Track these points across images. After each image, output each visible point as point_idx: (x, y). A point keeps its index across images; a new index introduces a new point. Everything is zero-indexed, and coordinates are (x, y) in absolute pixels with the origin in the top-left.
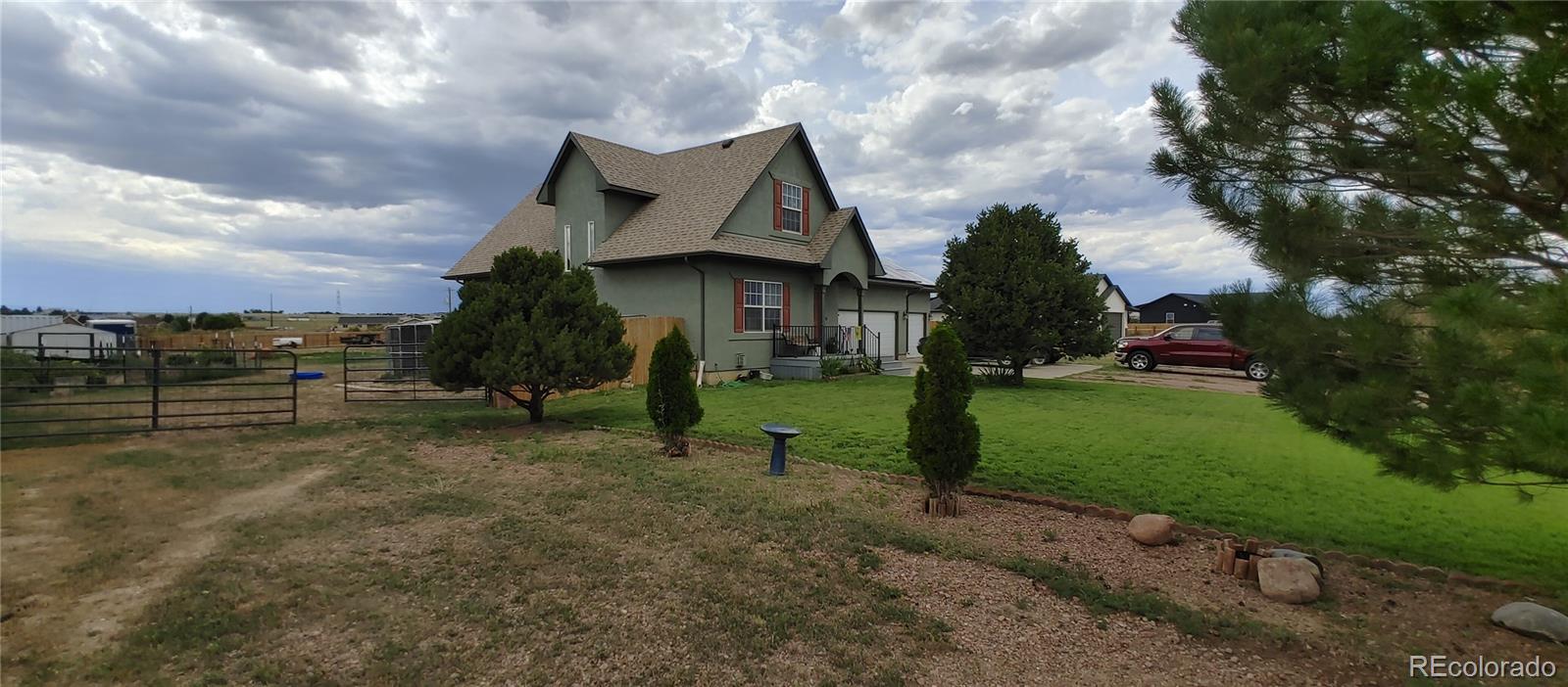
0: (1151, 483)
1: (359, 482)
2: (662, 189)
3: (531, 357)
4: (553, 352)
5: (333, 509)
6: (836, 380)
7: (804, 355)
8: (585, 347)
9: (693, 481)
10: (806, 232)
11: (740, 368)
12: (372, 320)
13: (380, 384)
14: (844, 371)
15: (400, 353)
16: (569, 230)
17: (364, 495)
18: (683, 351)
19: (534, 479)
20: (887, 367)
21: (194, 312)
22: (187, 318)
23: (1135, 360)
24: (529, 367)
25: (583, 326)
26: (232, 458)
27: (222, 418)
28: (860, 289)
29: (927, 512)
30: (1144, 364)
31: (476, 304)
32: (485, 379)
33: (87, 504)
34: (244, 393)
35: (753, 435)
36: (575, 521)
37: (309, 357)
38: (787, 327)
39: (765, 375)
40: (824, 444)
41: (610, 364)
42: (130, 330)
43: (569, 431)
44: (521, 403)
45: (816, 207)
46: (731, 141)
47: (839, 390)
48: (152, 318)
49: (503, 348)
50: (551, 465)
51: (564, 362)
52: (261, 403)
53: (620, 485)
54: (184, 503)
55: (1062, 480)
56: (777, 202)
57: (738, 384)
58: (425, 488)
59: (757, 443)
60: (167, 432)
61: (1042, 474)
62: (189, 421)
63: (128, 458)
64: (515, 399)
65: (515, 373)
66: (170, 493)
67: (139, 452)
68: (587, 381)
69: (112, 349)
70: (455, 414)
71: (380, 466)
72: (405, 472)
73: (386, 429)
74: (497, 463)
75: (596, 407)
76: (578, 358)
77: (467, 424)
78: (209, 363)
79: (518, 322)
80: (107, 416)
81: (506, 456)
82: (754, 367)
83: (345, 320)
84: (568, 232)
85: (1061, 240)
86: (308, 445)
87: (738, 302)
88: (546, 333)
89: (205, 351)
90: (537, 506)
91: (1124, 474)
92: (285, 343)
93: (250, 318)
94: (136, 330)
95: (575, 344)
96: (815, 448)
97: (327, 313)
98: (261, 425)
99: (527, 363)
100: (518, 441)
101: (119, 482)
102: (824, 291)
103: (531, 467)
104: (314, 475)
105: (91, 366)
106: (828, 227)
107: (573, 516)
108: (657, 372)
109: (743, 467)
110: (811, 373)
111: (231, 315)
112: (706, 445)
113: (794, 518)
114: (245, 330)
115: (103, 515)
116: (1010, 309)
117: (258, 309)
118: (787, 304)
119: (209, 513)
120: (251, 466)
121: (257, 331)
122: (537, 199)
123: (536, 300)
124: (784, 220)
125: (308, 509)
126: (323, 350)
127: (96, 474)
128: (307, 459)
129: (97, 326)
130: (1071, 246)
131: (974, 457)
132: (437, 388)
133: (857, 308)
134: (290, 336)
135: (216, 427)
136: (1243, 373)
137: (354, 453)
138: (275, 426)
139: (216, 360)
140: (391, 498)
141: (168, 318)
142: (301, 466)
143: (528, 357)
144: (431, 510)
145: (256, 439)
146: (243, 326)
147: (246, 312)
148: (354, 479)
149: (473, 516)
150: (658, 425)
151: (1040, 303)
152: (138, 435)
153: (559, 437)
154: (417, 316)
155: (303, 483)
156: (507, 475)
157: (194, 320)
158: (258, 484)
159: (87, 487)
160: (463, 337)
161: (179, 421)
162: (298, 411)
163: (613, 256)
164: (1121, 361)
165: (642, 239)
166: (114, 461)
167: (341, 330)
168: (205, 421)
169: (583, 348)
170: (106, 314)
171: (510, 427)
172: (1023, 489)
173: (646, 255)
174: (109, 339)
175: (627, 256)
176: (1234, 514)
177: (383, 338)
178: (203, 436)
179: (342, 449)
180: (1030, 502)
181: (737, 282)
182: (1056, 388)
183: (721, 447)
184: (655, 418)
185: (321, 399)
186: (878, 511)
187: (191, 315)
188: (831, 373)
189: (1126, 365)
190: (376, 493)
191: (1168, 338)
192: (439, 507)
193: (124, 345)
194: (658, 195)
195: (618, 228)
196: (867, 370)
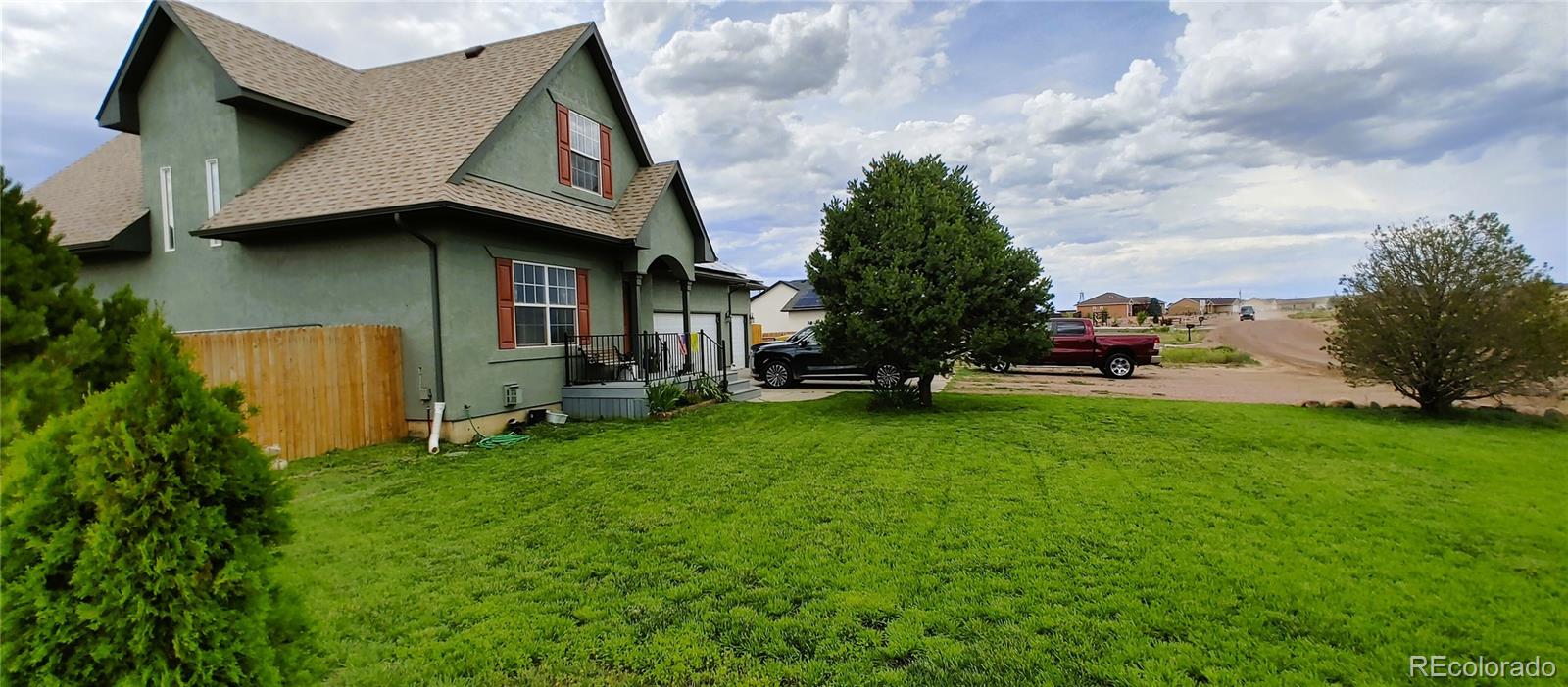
2: (362, 115)
6: (673, 417)
7: (613, 379)
10: (608, 193)
11: (511, 408)
14: (683, 402)
16: (169, 176)
20: (736, 391)
28: (683, 281)
38: (586, 337)
39: (555, 417)
45: (621, 160)
46: (480, 49)
56: (562, 140)
57: (509, 436)
82: (535, 402)
84: (166, 179)
87: (503, 297)
102: (639, 282)
106: (639, 188)
110: (631, 409)
116: (938, 299)
118: (584, 302)
122: (98, 118)
124: (576, 170)
133: (682, 309)
163: (256, 218)
165: (312, 190)
181: (501, 263)
188: (662, 406)
194: (351, 123)
195: (269, 172)
196: (711, 396)
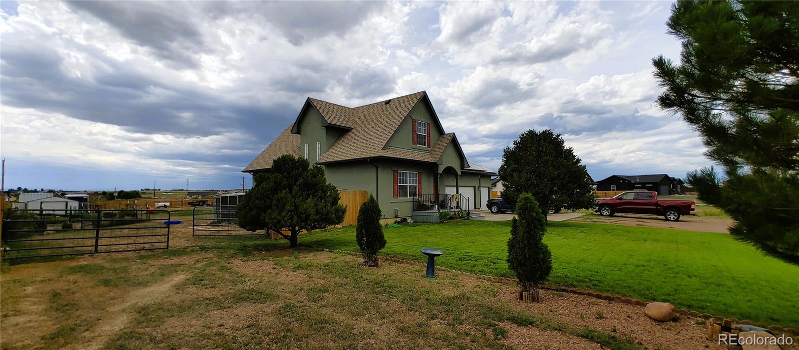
0: (645, 282)
1: (203, 282)
2: (355, 125)
3: (293, 213)
4: (304, 210)
5: (190, 299)
6: (447, 223)
7: (429, 209)
8: (321, 207)
9: (385, 281)
10: (429, 146)
11: (396, 217)
12: (204, 194)
13: (209, 227)
14: (451, 218)
15: (221, 210)
17: (207, 290)
18: (376, 209)
19: (297, 280)
20: (473, 216)
21: (117, 190)
22: (113, 193)
23: (603, 210)
24: (292, 218)
25: (319, 196)
26: (136, 269)
27: (130, 246)
28: (456, 175)
29: (522, 299)
30: (608, 212)
31: (264, 185)
32: (268, 225)
33: (58, 296)
34: (141, 232)
35: (411, 254)
36: (324, 306)
37: (173, 213)
38: (420, 195)
39: (409, 221)
40: (452, 260)
41: (333, 216)
42: (86, 200)
43: (312, 251)
44: (286, 237)
45: (434, 134)
46: (390, 101)
47: (450, 228)
48: (96, 194)
49: (278, 208)
50: (305, 272)
51: (310, 215)
52: (151, 238)
53: (345, 284)
54: (110, 295)
55: (593, 280)
56: (414, 131)
57: (396, 225)
58: (240, 286)
59: (415, 259)
60: (102, 254)
61: (580, 276)
62: (113, 248)
63: (81, 269)
64: (282, 235)
65: (284, 221)
66: (103, 289)
67: (87, 265)
68: (321, 225)
69: (76, 210)
70: (250, 243)
71: (214, 273)
72: (227, 276)
73: (215, 251)
74: (276, 271)
75: (323, 239)
76: (317, 212)
77: (257, 248)
78: (124, 216)
79: (286, 194)
80: (72, 246)
81: (280, 267)
82: (404, 216)
83: (190, 193)
84: (306, 147)
85: (565, 148)
86: (175, 260)
87: (395, 182)
88: (300, 200)
89: (122, 210)
90: (302, 296)
91: (627, 276)
92: (161, 205)
93: (144, 193)
94: (88, 200)
95: (315, 205)
96: (447, 261)
97: (182, 190)
98: (150, 250)
99: (291, 215)
100: (285, 258)
101: (76, 282)
102: (439, 176)
103: (294, 273)
104: (179, 278)
105: (66, 219)
106: (440, 143)
107: (323, 303)
108: (362, 220)
109: (410, 272)
110: (434, 219)
111: (135, 191)
112: (387, 259)
113: (448, 304)
114: (141, 199)
115: (67, 303)
117: (148, 188)
118: (420, 183)
119: (123, 302)
120: (146, 273)
121: (148, 199)
122: (291, 131)
123: (295, 183)
124: (418, 140)
125: (176, 299)
126: (180, 209)
127: (64, 278)
128: (174, 269)
129: (69, 198)
130: (570, 151)
131: (549, 268)
132: (242, 229)
133: (455, 185)
134: (163, 202)
135: (127, 251)
136: (663, 217)
137: (199, 265)
138: (157, 250)
139: (128, 215)
140: (222, 292)
141: (104, 193)
142: (171, 273)
143: (291, 212)
144: (244, 299)
145: (148, 257)
146: (141, 197)
147: (142, 190)
148: (200, 280)
149: (268, 303)
150: (363, 249)
151: (556, 181)
152: (87, 256)
153: (306, 255)
154: (226, 191)
155: (173, 283)
156: (282, 278)
157: (117, 194)
158: (149, 284)
159: (59, 286)
160: (257, 202)
161: (108, 248)
162: (170, 242)
163: (330, 159)
164: (596, 212)
165: (345, 151)
166: (74, 270)
167: (189, 198)
168: (121, 248)
169: (320, 207)
170: (74, 192)
171: (280, 250)
172: (572, 285)
173: (347, 159)
174: (75, 205)
175: (338, 159)
176: (702, 301)
177: (210, 203)
178: (120, 256)
179: (193, 263)
180: (580, 293)
181: (395, 172)
182: (566, 226)
183: (395, 261)
184: (360, 245)
185: (180, 235)
186: (493, 299)
187: (115, 192)
188: (444, 219)
189: (599, 213)
190: (213, 289)
191: (621, 199)
192: (248, 298)
193: (82, 208)
194: (353, 128)
195: (332, 145)
196: (463, 217)
